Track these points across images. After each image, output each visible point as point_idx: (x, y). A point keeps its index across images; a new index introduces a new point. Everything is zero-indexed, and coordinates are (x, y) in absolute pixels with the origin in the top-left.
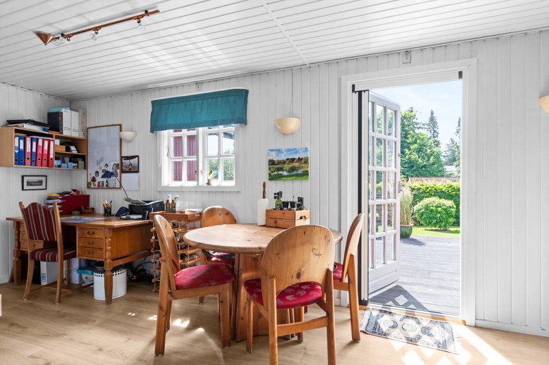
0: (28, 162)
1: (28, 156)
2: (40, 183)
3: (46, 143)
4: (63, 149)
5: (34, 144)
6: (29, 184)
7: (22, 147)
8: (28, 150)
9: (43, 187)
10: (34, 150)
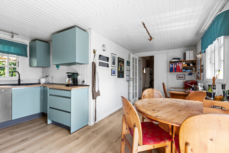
0: (174, 71)
1: (174, 69)
2: (183, 77)
3: (179, 64)
4: (186, 65)
5: (176, 65)
6: (179, 77)
7: (172, 67)
8: (174, 67)
9: (184, 78)
10: (176, 67)
